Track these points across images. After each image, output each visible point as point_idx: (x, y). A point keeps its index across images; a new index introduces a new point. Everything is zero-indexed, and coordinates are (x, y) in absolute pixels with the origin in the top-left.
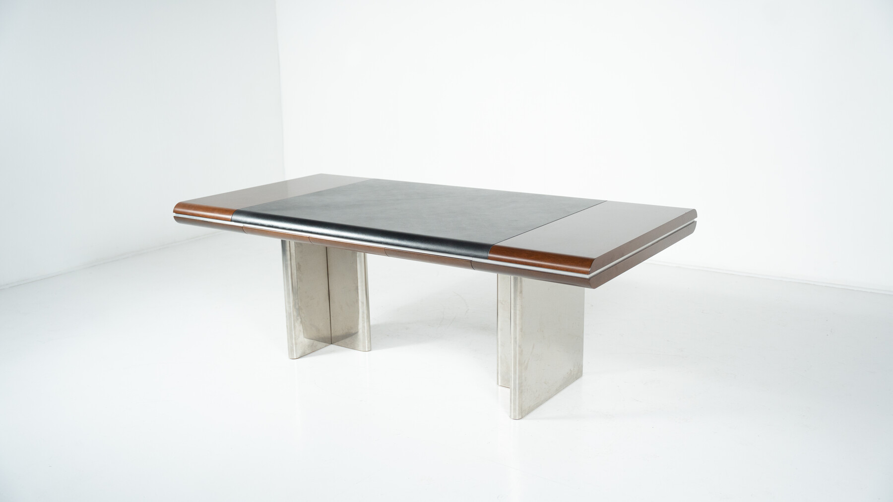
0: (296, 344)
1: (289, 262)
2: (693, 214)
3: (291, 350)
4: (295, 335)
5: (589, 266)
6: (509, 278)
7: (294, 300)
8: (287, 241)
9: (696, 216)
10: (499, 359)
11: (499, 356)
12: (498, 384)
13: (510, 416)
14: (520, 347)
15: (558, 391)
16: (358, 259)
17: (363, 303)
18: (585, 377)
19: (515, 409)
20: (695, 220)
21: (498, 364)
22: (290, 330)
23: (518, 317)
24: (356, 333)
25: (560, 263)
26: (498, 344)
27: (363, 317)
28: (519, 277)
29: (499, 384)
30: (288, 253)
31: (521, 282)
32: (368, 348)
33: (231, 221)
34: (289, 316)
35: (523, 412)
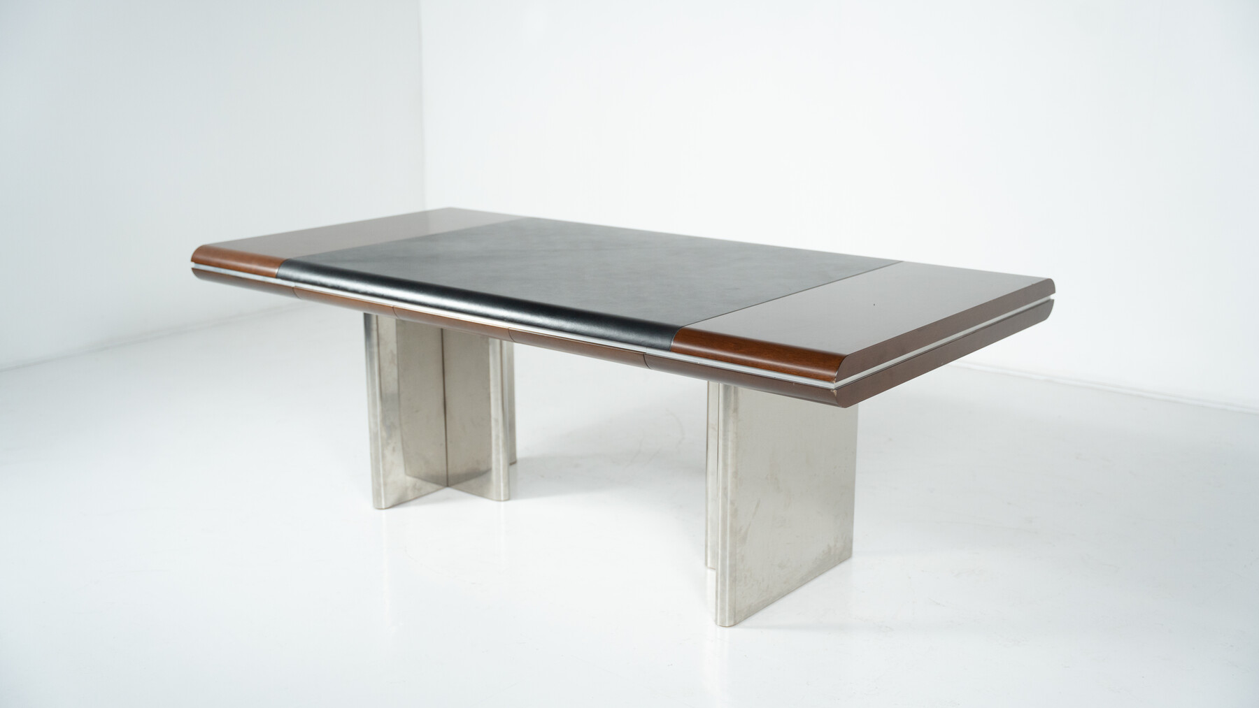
0: (385, 484)
1: (375, 349)
2: (1047, 286)
3: (377, 495)
4: (384, 470)
5: (836, 368)
6: (717, 386)
7: (383, 411)
8: (374, 314)
9: (1053, 292)
10: (709, 524)
11: (709, 517)
12: (706, 564)
13: (716, 621)
14: (732, 503)
15: (804, 581)
16: (491, 348)
17: (497, 421)
18: (856, 559)
19: (723, 609)
20: (1052, 297)
21: (707, 531)
22: (378, 460)
23: (730, 452)
24: (488, 471)
25: (788, 361)
26: (707, 498)
27: (497, 445)
28: (732, 386)
29: (709, 565)
30: (374, 334)
31: (736, 392)
32: (505, 495)
33: (277, 277)
34: (374, 437)
35: (737, 614)
